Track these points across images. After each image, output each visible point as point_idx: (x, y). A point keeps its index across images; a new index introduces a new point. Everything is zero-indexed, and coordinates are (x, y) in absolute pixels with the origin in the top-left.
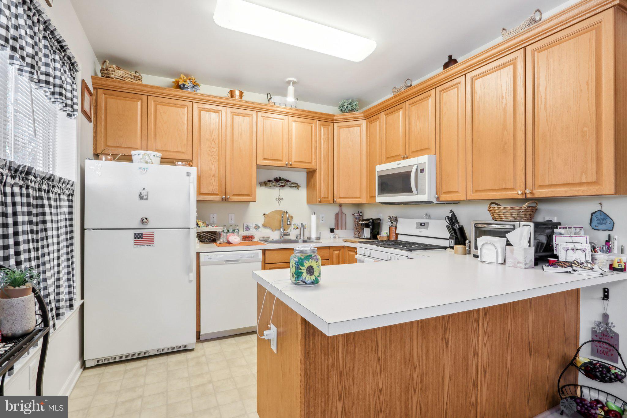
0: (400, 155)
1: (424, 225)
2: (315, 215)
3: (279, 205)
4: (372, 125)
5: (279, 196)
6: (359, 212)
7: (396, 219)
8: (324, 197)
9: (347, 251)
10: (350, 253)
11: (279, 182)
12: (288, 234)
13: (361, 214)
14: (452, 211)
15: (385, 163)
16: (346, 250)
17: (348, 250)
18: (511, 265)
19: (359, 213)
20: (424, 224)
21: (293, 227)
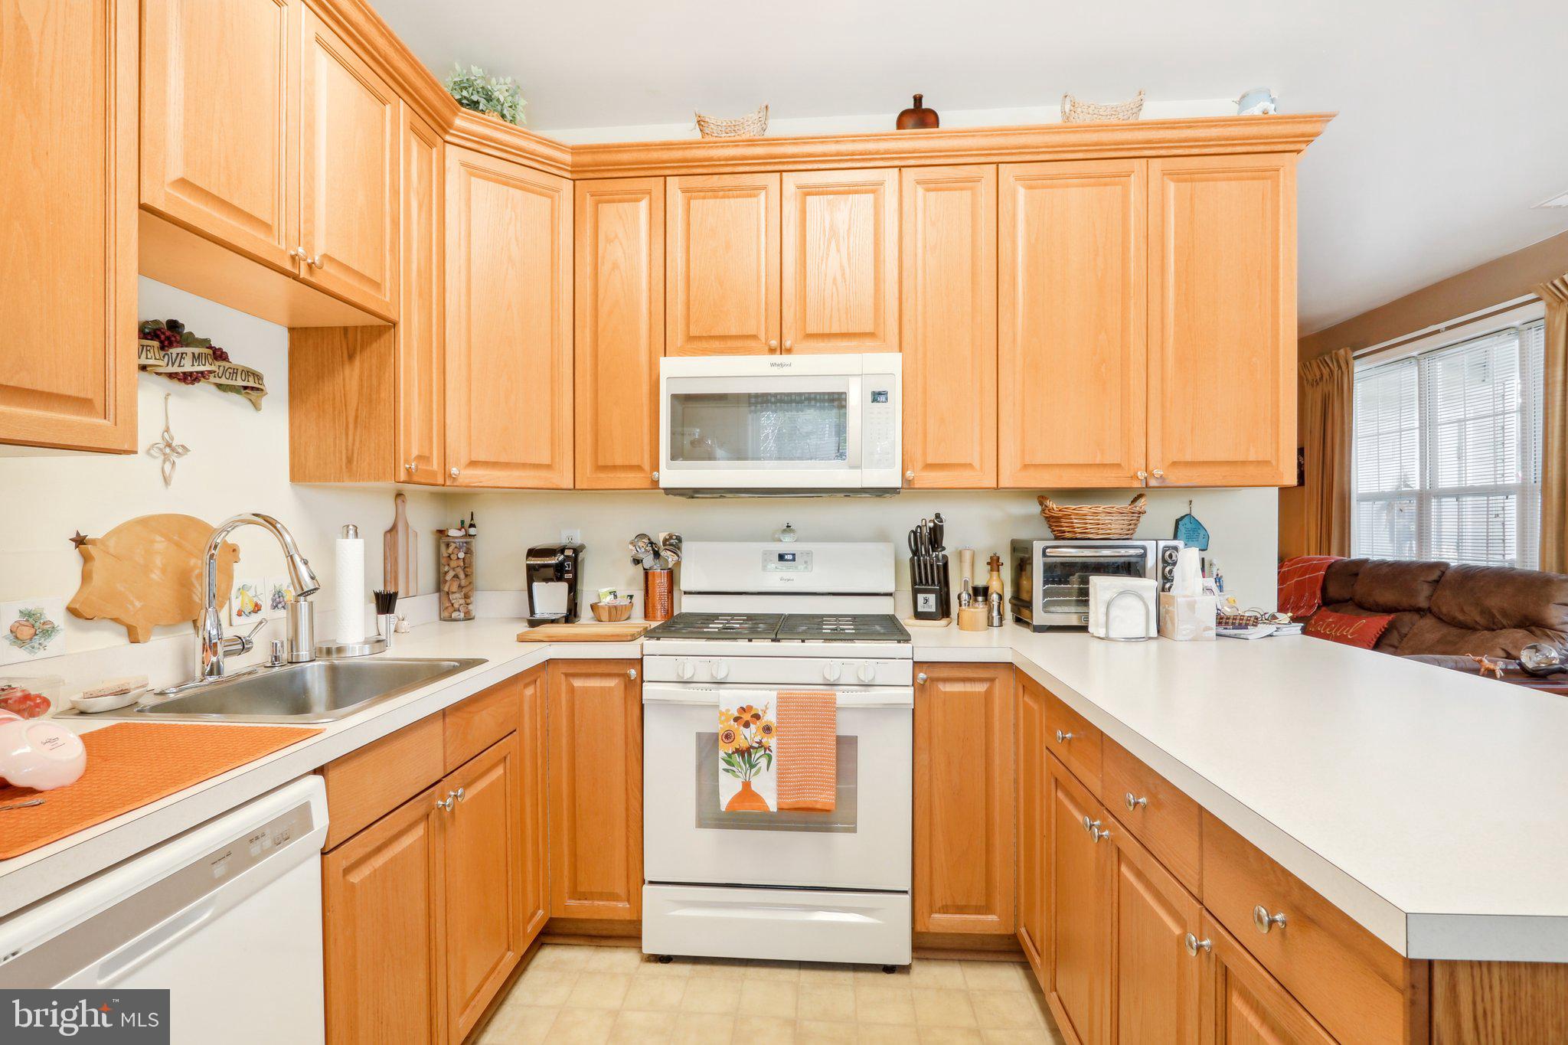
0: (754, 337)
1: (794, 560)
2: (356, 535)
3: (167, 481)
4: (608, 211)
5: (167, 430)
6: (463, 522)
7: (674, 544)
8: (420, 458)
9: (563, 677)
10: (578, 683)
11: (180, 350)
12: (244, 645)
13: (472, 531)
14: (938, 516)
15: (682, 352)
16: (558, 674)
17: (567, 675)
18: (1190, 637)
19: (467, 524)
20: (794, 555)
21: (236, 605)
